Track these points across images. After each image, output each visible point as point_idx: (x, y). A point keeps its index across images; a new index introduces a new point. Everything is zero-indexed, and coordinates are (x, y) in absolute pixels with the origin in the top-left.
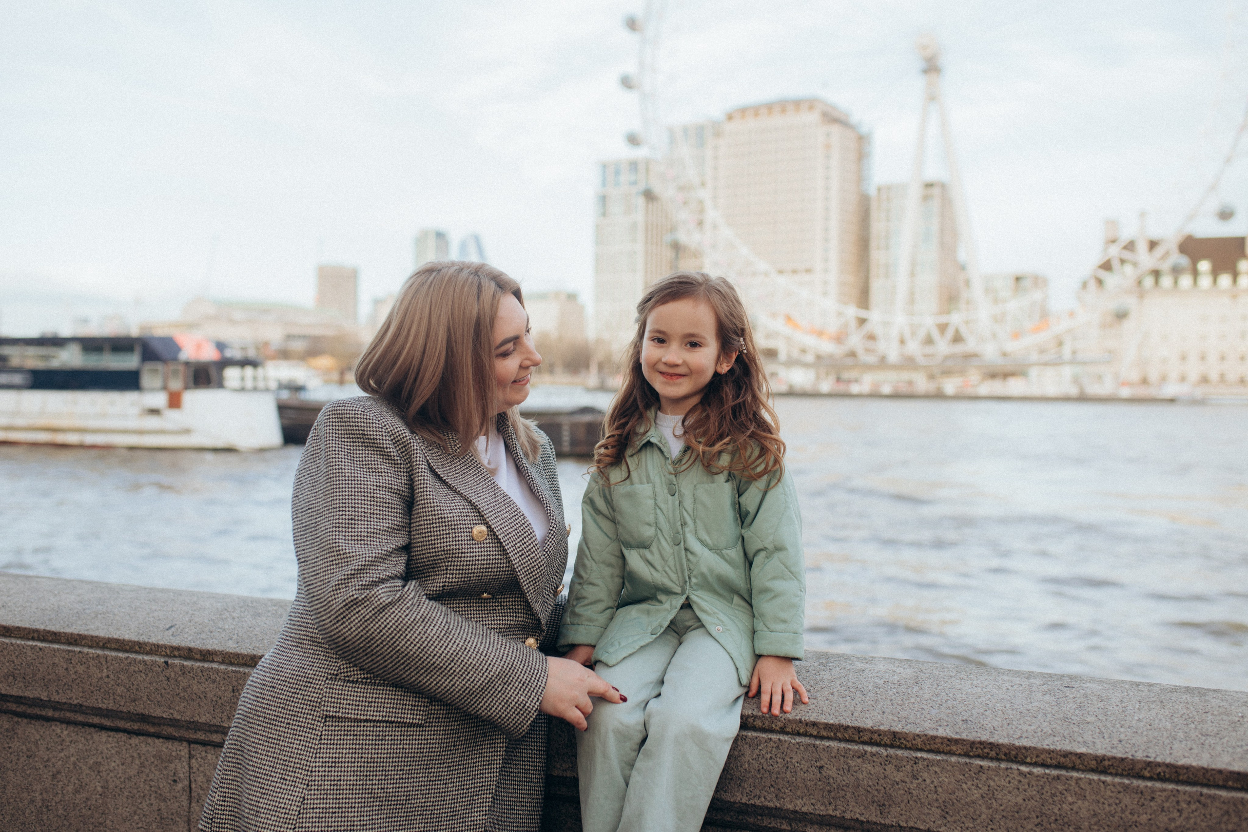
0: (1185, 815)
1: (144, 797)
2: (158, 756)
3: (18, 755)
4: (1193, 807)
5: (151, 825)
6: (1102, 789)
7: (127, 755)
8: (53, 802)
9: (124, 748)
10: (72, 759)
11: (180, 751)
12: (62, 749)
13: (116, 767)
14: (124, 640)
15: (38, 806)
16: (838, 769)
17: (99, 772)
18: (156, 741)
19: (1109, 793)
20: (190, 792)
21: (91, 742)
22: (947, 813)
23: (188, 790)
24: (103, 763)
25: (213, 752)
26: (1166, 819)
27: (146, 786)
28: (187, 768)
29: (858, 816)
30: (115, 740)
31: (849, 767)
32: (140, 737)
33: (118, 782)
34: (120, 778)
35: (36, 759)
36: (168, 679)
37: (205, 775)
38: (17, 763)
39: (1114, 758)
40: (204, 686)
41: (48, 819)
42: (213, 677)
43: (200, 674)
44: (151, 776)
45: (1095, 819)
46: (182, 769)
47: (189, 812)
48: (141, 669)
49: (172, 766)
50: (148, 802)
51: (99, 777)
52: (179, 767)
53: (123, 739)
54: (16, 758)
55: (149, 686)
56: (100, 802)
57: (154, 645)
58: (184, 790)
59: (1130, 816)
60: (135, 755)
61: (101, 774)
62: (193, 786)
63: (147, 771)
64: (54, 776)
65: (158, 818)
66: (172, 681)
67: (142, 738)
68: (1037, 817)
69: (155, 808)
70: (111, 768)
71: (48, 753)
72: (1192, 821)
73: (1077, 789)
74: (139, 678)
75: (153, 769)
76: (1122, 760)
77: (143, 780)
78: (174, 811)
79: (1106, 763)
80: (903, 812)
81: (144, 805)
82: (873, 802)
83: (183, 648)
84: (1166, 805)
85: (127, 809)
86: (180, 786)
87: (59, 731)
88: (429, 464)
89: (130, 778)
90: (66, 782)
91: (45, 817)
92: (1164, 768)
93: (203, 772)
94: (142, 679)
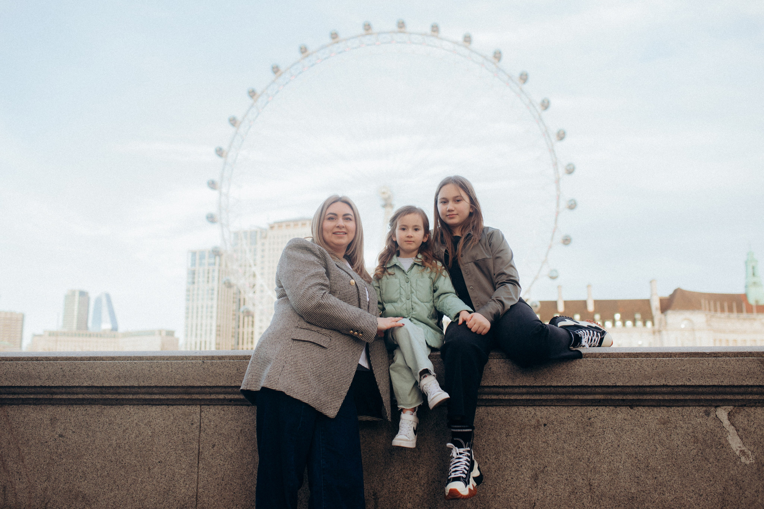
0: (614, 367)
1: (175, 434)
2: (184, 414)
3: (104, 424)
4: (616, 364)
5: (178, 446)
6: (587, 362)
7: (167, 416)
8: (123, 443)
9: (165, 413)
10: (135, 421)
11: (196, 410)
12: (130, 418)
13: (160, 422)
14: (178, 356)
15: (114, 447)
16: (497, 368)
17: (150, 426)
18: (183, 407)
19: (589, 363)
20: (200, 428)
21: (146, 412)
22: (536, 378)
23: (199, 427)
24: (153, 421)
25: (213, 408)
26: (608, 370)
27: (176, 429)
28: (199, 417)
29: (505, 384)
30: (160, 409)
31: (501, 367)
32: (174, 406)
33: (161, 429)
34: (162, 426)
35: (114, 424)
36: (204, 368)
37: (208, 419)
38: (102, 428)
39: (590, 353)
40: (223, 369)
41: (120, 452)
42: (227, 365)
43: (221, 365)
44: (180, 423)
45: (586, 373)
46: (196, 417)
47: (199, 437)
48: (190, 366)
49: (191, 417)
50: (177, 436)
51: (150, 428)
52: (195, 417)
53: (164, 408)
54: (102, 425)
55: (194, 373)
56: (150, 439)
57: (194, 357)
58: (197, 427)
59: (597, 370)
60: (171, 415)
61: (151, 426)
62: (202, 425)
63: (178, 421)
64: (124, 431)
65: (182, 442)
66: (206, 369)
67: (175, 407)
68: (567, 375)
69: (180, 438)
70: (157, 423)
71: (121, 420)
72: (616, 369)
73: (579, 363)
74: (189, 370)
75: (181, 420)
76: (592, 353)
77: (175, 426)
78: (191, 438)
79: (587, 355)
80: (521, 380)
81: (175, 437)
82: (510, 378)
83: (209, 356)
84: (608, 364)
85: (166, 441)
86: (195, 425)
87: (128, 409)
88: (336, 265)
89: (167, 426)
90: (131, 433)
91: (118, 452)
92: (605, 355)
93: (207, 418)
94: (190, 371)
